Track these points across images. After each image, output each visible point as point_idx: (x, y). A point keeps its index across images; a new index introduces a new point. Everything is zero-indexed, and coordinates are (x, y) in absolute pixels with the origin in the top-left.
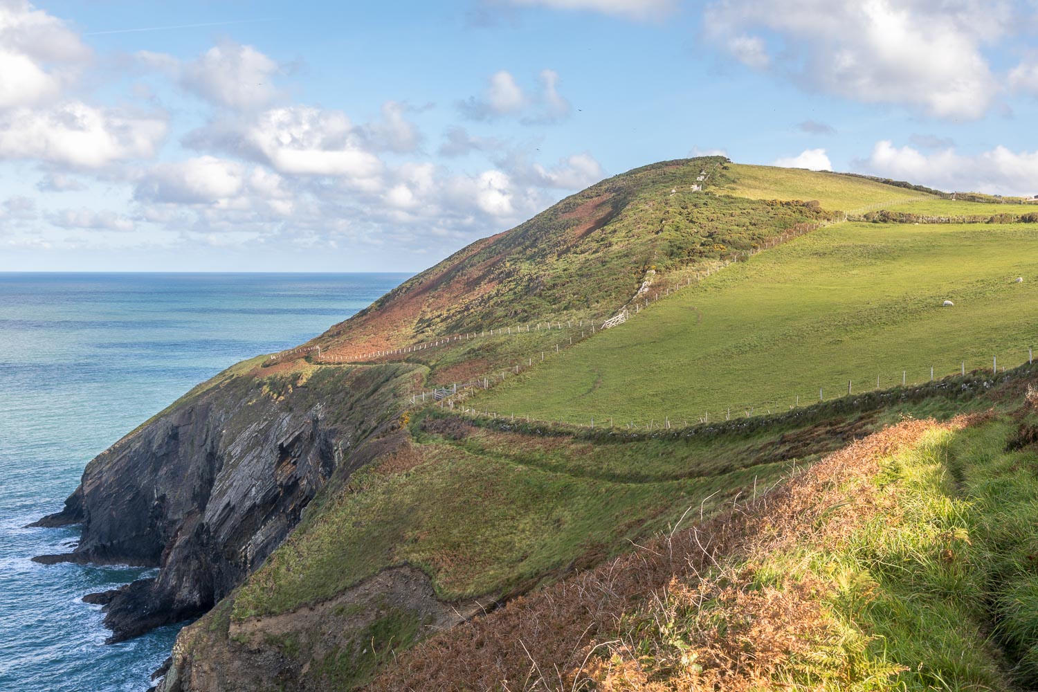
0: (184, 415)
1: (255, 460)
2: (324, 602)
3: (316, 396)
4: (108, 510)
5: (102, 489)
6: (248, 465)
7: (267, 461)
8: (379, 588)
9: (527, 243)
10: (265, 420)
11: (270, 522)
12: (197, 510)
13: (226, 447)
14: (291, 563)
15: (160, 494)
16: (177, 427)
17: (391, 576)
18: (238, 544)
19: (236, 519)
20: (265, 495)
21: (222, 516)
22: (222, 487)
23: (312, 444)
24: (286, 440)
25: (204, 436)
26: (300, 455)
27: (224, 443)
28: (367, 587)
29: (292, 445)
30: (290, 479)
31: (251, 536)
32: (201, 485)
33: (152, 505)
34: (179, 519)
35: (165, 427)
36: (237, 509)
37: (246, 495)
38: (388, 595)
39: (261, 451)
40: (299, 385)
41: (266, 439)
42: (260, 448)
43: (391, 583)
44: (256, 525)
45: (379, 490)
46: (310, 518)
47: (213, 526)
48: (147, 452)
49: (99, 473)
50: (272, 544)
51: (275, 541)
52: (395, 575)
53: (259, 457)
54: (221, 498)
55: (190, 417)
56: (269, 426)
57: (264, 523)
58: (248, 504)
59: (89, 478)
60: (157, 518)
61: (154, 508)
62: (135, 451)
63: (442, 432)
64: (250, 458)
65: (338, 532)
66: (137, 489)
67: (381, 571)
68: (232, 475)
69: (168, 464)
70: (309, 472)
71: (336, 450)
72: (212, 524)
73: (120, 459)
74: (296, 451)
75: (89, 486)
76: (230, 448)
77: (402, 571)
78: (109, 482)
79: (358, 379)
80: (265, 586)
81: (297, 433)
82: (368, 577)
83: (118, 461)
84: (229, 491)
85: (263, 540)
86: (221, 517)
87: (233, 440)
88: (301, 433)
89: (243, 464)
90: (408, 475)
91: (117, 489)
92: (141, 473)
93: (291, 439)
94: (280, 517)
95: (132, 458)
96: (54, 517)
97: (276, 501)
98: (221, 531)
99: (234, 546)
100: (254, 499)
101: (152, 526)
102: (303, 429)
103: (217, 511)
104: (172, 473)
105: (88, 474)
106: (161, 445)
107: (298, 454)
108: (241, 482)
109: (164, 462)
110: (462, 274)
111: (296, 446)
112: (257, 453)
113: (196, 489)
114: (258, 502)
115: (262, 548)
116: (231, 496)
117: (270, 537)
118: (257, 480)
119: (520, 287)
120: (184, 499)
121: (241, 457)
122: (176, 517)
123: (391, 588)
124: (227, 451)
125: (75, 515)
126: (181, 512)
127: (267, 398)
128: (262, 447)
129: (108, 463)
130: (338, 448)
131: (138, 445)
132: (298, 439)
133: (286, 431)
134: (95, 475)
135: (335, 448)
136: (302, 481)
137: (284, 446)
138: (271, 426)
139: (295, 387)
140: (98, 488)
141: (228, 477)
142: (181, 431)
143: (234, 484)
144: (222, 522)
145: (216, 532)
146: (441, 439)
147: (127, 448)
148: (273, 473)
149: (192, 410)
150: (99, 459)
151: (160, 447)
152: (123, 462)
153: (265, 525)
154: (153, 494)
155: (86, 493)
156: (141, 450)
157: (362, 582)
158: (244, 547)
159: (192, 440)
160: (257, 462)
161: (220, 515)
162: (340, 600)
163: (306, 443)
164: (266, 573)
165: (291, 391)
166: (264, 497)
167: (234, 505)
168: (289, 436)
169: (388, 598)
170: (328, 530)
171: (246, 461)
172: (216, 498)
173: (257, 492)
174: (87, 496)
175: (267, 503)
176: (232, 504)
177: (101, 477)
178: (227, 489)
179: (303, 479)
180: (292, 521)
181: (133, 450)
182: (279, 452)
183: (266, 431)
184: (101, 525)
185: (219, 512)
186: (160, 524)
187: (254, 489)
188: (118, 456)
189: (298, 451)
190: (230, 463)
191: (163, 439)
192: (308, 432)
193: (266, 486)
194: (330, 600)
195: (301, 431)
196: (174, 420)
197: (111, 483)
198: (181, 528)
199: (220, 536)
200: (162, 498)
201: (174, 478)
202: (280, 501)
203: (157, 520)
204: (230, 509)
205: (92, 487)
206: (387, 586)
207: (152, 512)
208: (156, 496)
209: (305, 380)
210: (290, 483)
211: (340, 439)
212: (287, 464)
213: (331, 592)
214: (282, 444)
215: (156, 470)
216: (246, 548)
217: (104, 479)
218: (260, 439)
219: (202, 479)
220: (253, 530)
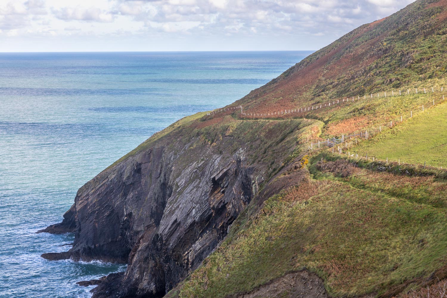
0: (145, 155)
1: (195, 189)
3: (239, 143)
4: (92, 222)
5: (89, 207)
6: (190, 193)
7: (204, 190)
8: (284, 286)
9: (400, 27)
10: (203, 160)
11: (205, 235)
12: (154, 224)
13: (175, 179)
14: (220, 265)
15: (128, 212)
16: (140, 164)
17: (293, 278)
18: (183, 250)
19: (181, 232)
20: (201, 215)
21: (172, 229)
22: (171, 208)
23: (236, 178)
24: (217, 175)
25: (159, 171)
26: (227, 186)
27: (173, 176)
28: (276, 285)
29: (221, 179)
30: (220, 203)
31: (192, 244)
32: (157, 207)
33: (122, 220)
34: (141, 231)
35: (132, 164)
36: (182, 224)
37: (188, 215)
38: (291, 292)
39: (200, 183)
40: (227, 134)
41: (203, 174)
42: (199, 180)
43: (294, 283)
44: (195, 236)
45: (285, 214)
46: (234, 233)
47: (165, 236)
48: (120, 182)
49: (86, 196)
50: (206, 251)
51: (209, 249)
52: (297, 277)
53: (198, 187)
54: (171, 216)
55: (149, 157)
56: (205, 165)
57: (201, 235)
58: (190, 221)
59: (80, 199)
60: (126, 229)
61: (124, 222)
62: (111, 181)
63: (333, 171)
64: (191, 187)
65: (254, 244)
66: (112, 207)
67: (286, 274)
68: (179, 200)
69: (134, 191)
70: (234, 199)
71: (254, 183)
72: (165, 234)
73: (101, 186)
74: (224, 183)
75: (80, 205)
76: (177, 180)
77: (302, 275)
78: (93, 202)
79: (270, 131)
80: (202, 281)
81: (225, 170)
82: (276, 278)
83: (100, 188)
84: (177, 211)
85: (200, 248)
86: (170, 230)
87: (179, 175)
88: (228, 170)
89: (187, 192)
90: (307, 203)
91: (99, 207)
92: (115, 196)
93: (221, 174)
94: (212, 231)
95: (109, 186)
96: (56, 226)
97: (209, 219)
98: (170, 240)
99: (180, 251)
100: (194, 218)
101: (123, 235)
102: (229, 167)
103: (168, 226)
104: (136, 197)
105: (79, 197)
106: (128, 177)
107: (226, 185)
108: (185, 205)
109: (131, 189)
111: (224, 180)
112: (196, 184)
113: (153, 209)
114: (197, 220)
115: (199, 253)
116: (178, 215)
117: (205, 246)
118: (197, 203)
119: (394, 61)
120: (145, 216)
121: (185, 187)
122: (139, 229)
123: (294, 286)
124: (175, 182)
125: (70, 225)
126: (143, 225)
127: (204, 144)
128: (200, 179)
129: (93, 189)
130: (255, 181)
131: (113, 176)
132: (226, 174)
133: (218, 168)
134: (84, 197)
135: (253, 182)
136: (228, 206)
137: (216, 179)
138: (206, 164)
139: (224, 136)
140: (86, 206)
141: (176, 201)
142: (143, 167)
143: (180, 206)
144: (171, 233)
145: (167, 240)
146: (332, 176)
147: (106, 179)
148: (208, 198)
149: (151, 152)
150: (87, 186)
151: (128, 178)
152: (103, 189)
153: (202, 237)
154: (123, 212)
155: (77, 210)
156: (115, 180)
157: (272, 281)
158: (186, 253)
159: (151, 174)
160: (197, 190)
161: (170, 228)
163: (231, 177)
164: (202, 271)
165: (221, 138)
166: (201, 216)
167: (180, 222)
168: (220, 172)
169: (291, 294)
170: (247, 242)
171: (188, 190)
172: (167, 216)
173: (196, 213)
174: (78, 212)
175: (203, 221)
176: (179, 221)
177: (88, 199)
178: (175, 210)
179: (229, 204)
180: (221, 235)
181: (110, 180)
182: (212, 183)
183: (203, 168)
184: (87, 233)
185: (169, 226)
186: (128, 234)
187: (194, 210)
188: (99, 184)
189: (226, 183)
190: (177, 191)
191: (131, 173)
192: (233, 169)
193: (202, 209)
194: (248, 294)
195: (228, 168)
196: (138, 159)
197: (95, 203)
198: (142, 237)
199: (169, 244)
200: (130, 215)
201: (138, 201)
202: (212, 220)
203: (126, 231)
204: (177, 224)
205: (82, 206)
206: (291, 285)
207: (123, 225)
208: (125, 213)
209: (231, 131)
210: (220, 207)
211: (257, 175)
212: (218, 193)
213: (249, 288)
214: (215, 177)
215: (125, 195)
216: (188, 253)
217: (90, 200)
218: (199, 173)
219: (157, 202)
220: (193, 240)
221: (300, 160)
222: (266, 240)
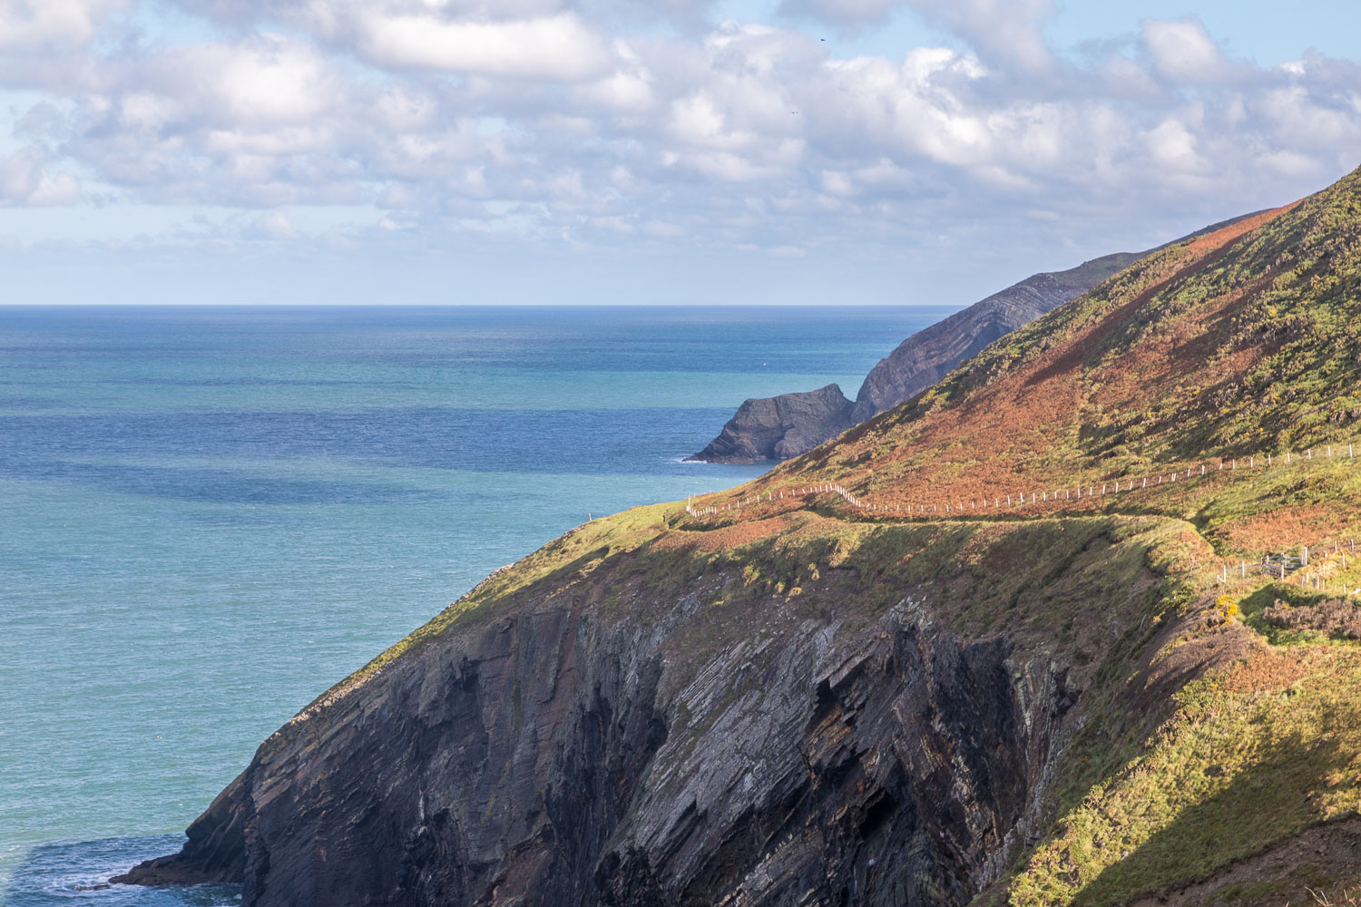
0: (491, 636)
1: (748, 719)
2: (1185, 888)
3: (890, 586)
4: (310, 845)
5: (297, 798)
6: (731, 729)
7: (775, 720)
8: (1302, 856)
10: (766, 636)
11: (783, 847)
12: (539, 841)
13: (675, 692)
15: (434, 811)
16: (476, 663)
17: (1322, 836)
18: (714, 890)
19: (711, 840)
20: (773, 791)
21: (678, 833)
22: (675, 773)
23: (889, 682)
24: (834, 673)
26: (863, 705)
27: (668, 683)
28: (1281, 855)
29: (846, 684)
30: (837, 754)
31: (742, 874)
32: (566, 783)
33: (412, 835)
34: (495, 862)
35: (445, 663)
36: (711, 818)
37: (729, 791)
38: (1323, 865)
39: (761, 699)
40: (834, 563)
41: (771, 675)
42: (757, 694)
43: (1324, 847)
44: (752, 851)
45: (1242, 718)
47: (656, 854)
48: (400, 719)
49: (288, 763)
50: (789, 892)
51: (796, 885)
52: (1330, 836)
53: (756, 712)
54: (673, 797)
55: (507, 641)
56: (778, 648)
57: (770, 847)
58: (736, 808)
59: (266, 774)
60: (420, 864)
61: (417, 840)
62: (371, 717)
63: (1320, 627)
64: (734, 713)
65: (1177, 785)
66: (375, 798)
67: (1304, 830)
68: (697, 749)
69: (452, 745)
70: (898, 736)
71: (1019, 679)
72: (655, 849)
73: (337, 733)
74: (855, 696)
75: (266, 792)
76: (684, 695)
77: (1345, 828)
78: (313, 782)
80: (1060, 870)
81: (858, 660)
82: (1280, 840)
83: (332, 738)
84: (692, 781)
85: (770, 884)
86: (674, 837)
87: (687, 680)
88: (866, 660)
89: (721, 726)
90: (1290, 693)
91: (330, 798)
92: (386, 762)
93: (845, 672)
94: (804, 835)
95: (364, 731)
96: (164, 864)
97: (796, 802)
98: (673, 865)
99: (704, 896)
100: (750, 799)
101: (408, 881)
102: (871, 650)
103: (665, 824)
104: (462, 765)
105: (264, 766)
106: (435, 702)
107: (859, 703)
108: (718, 762)
109: (443, 739)
110: (1154, 329)
111: (854, 687)
112: (751, 703)
113: (554, 790)
114: (759, 803)
115: (767, 899)
116: (698, 792)
117: (784, 877)
118: (757, 757)
120: (506, 817)
121: (714, 714)
122: (488, 857)
123: (1326, 855)
124: (677, 701)
125: (207, 860)
126: (499, 846)
127: (759, 593)
128: (762, 690)
129: (310, 742)
130: (1023, 675)
131: (378, 703)
132: (859, 672)
133: (835, 655)
134: (281, 768)
135: (1018, 675)
136: (869, 758)
137: (831, 685)
138: (780, 648)
139: (824, 567)
140: (287, 796)
141: (688, 754)
142: (485, 671)
143: (703, 767)
144: (677, 845)
145: (661, 866)
147: (352, 710)
148: (801, 742)
149: (511, 626)
150: (289, 733)
151: (434, 705)
152: (343, 742)
153: (773, 853)
154: (415, 809)
155: (259, 807)
156: (385, 713)
157: (1268, 848)
158: (727, 898)
159: (518, 691)
160: (753, 721)
161: (672, 831)
162: (1221, 881)
163: (876, 680)
165: (816, 575)
166: (771, 794)
167: (706, 811)
168: (842, 666)
169: (1324, 869)
170: (1158, 782)
171: (725, 720)
172: (661, 798)
173: (757, 784)
174: (261, 813)
175: (778, 806)
176: (701, 808)
177: (294, 772)
178: (686, 778)
179: (872, 754)
180: (838, 843)
181: (368, 712)
182: (817, 698)
183: (770, 659)
184: (293, 878)
185: (669, 826)
186: (426, 877)
187: (748, 778)
188: (330, 727)
189: (859, 696)
190: (690, 724)
191: (441, 691)
192: (884, 658)
193: (775, 772)
194: (1200, 883)
195: (867, 655)
196: (468, 645)
197: (317, 786)
198: (501, 881)
199: (671, 875)
200: (441, 819)
201: (465, 775)
202: (804, 804)
203: (421, 868)
204: (694, 817)
205: (273, 795)
206: (1318, 852)
207: (411, 851)
208: (422, 815)
209: (845, 554)
210: (839, 763)
212: (832, 724)
213: (1200, 868)
214: (826, 682)
215: (422, 757)
216: (733, 899)
217: (300, 776)
218: (759, 674)
219: (568, 771)
220: (747, 862)
221: (1212, 607)
222: (1206, 775)
